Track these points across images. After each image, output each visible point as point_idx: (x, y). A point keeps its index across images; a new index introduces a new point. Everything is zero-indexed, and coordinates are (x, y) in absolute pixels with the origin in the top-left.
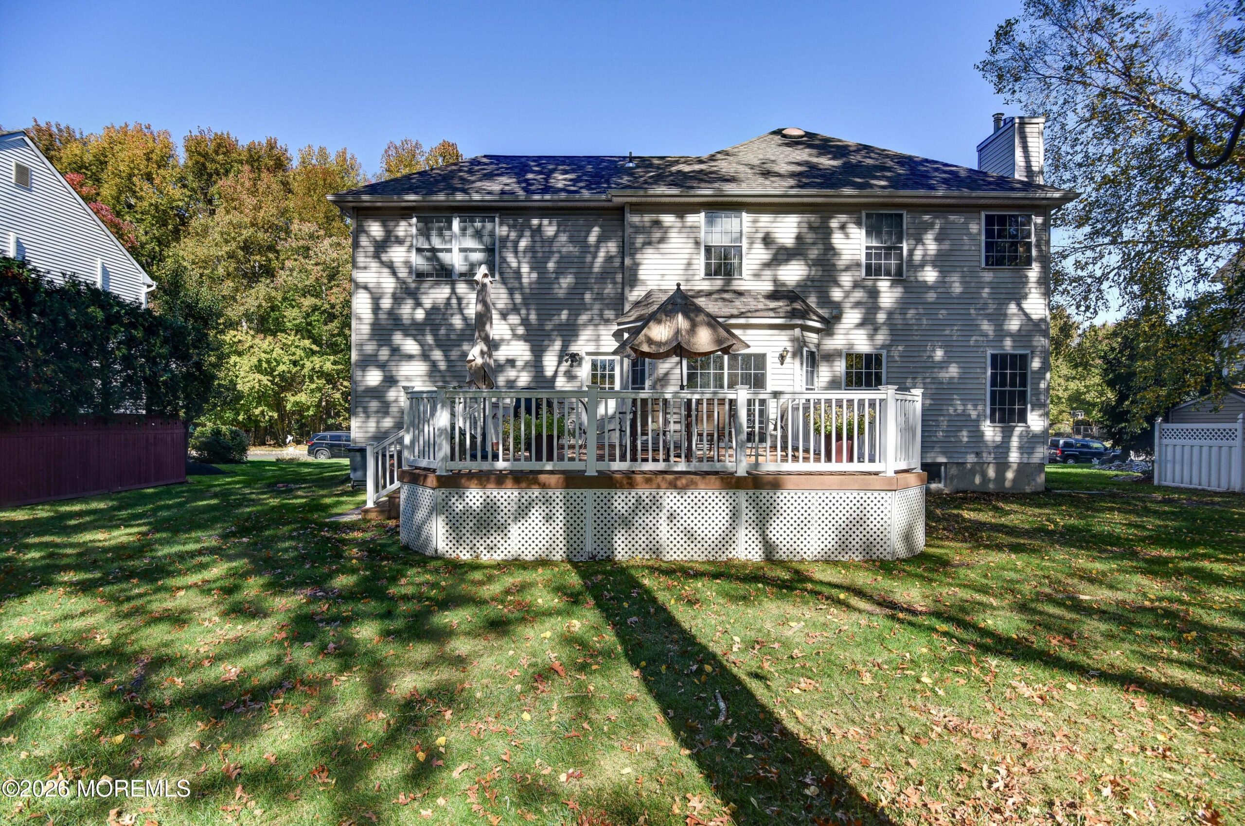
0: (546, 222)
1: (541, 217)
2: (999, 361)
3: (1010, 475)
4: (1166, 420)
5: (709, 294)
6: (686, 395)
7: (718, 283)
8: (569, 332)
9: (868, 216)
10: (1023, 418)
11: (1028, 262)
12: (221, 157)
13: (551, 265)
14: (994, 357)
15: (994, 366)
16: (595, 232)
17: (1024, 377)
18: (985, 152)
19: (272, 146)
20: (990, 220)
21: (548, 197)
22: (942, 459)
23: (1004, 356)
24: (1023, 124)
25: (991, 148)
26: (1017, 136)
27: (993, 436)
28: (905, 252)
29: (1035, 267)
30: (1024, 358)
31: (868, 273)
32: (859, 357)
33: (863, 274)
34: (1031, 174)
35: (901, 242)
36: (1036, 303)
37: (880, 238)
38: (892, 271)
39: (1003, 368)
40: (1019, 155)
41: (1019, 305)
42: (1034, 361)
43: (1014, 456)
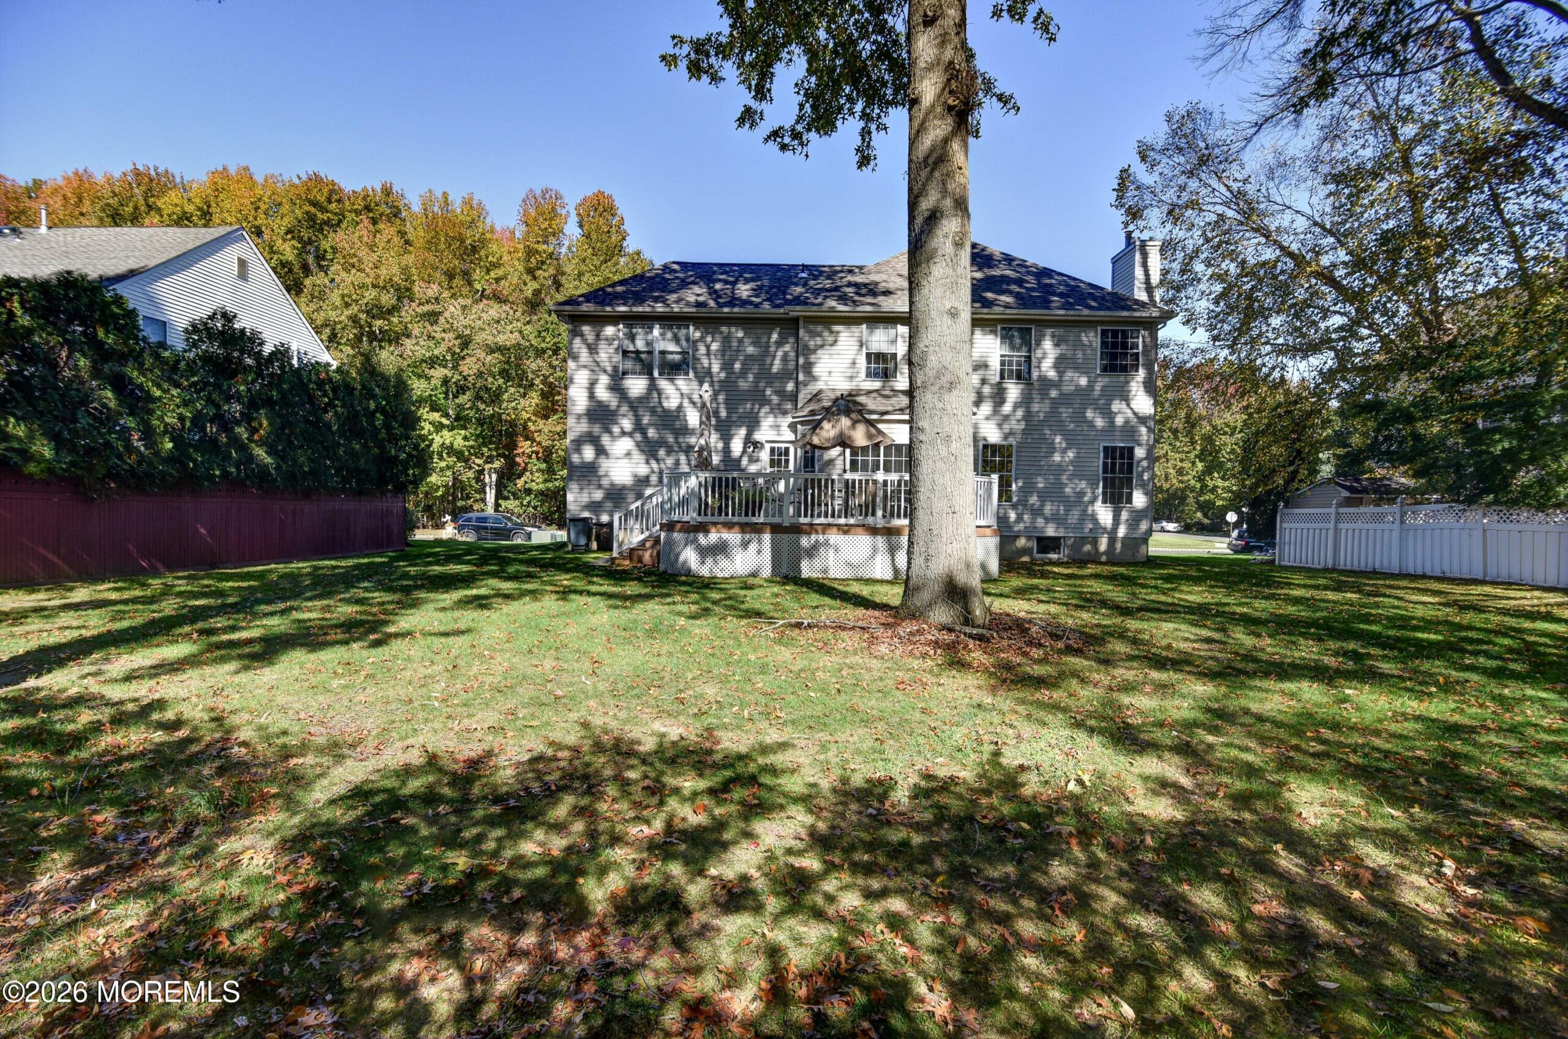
0: (733, 329)
1: (729, 325)
2: (1109, 452)
3: (1119, 546)
4: (1286, 506)
5: (869, 392)
6: (849, 476)
7: (877, 384)
8: (753, 423)
9: (1003, 329)
10: (1129, 500)
11: (1136, 368)
12: (334, 205)
13: (737, 366)
14: (1106, 449)
15: (1106, 457)
16: (775, 337)
17: (1131, 465)
18: (1117, 265)
19: (387, 191)
20: (1104, 333)
21: (736, 310)
22: (1061, 533)
23: (1114, 449)
24: (1143, 245)
25: (1121, 264)
26: (1138, 256)
27: (1104, 515)
28: (1034, 360)
29: (1142, 373)
30: (1131, 450)
31: (1002, 377)
32: (994, 446)
33: (998, 379)
34: (1149, 289)
35: (1029, 351)
36: (1143, 403)
37: (1013, 347)
38: (1022, 376)
39: (1114, 458)
40: (1139, 272)
41: (1128, 405)
42: (1140, 453)
43: (1122, 532)
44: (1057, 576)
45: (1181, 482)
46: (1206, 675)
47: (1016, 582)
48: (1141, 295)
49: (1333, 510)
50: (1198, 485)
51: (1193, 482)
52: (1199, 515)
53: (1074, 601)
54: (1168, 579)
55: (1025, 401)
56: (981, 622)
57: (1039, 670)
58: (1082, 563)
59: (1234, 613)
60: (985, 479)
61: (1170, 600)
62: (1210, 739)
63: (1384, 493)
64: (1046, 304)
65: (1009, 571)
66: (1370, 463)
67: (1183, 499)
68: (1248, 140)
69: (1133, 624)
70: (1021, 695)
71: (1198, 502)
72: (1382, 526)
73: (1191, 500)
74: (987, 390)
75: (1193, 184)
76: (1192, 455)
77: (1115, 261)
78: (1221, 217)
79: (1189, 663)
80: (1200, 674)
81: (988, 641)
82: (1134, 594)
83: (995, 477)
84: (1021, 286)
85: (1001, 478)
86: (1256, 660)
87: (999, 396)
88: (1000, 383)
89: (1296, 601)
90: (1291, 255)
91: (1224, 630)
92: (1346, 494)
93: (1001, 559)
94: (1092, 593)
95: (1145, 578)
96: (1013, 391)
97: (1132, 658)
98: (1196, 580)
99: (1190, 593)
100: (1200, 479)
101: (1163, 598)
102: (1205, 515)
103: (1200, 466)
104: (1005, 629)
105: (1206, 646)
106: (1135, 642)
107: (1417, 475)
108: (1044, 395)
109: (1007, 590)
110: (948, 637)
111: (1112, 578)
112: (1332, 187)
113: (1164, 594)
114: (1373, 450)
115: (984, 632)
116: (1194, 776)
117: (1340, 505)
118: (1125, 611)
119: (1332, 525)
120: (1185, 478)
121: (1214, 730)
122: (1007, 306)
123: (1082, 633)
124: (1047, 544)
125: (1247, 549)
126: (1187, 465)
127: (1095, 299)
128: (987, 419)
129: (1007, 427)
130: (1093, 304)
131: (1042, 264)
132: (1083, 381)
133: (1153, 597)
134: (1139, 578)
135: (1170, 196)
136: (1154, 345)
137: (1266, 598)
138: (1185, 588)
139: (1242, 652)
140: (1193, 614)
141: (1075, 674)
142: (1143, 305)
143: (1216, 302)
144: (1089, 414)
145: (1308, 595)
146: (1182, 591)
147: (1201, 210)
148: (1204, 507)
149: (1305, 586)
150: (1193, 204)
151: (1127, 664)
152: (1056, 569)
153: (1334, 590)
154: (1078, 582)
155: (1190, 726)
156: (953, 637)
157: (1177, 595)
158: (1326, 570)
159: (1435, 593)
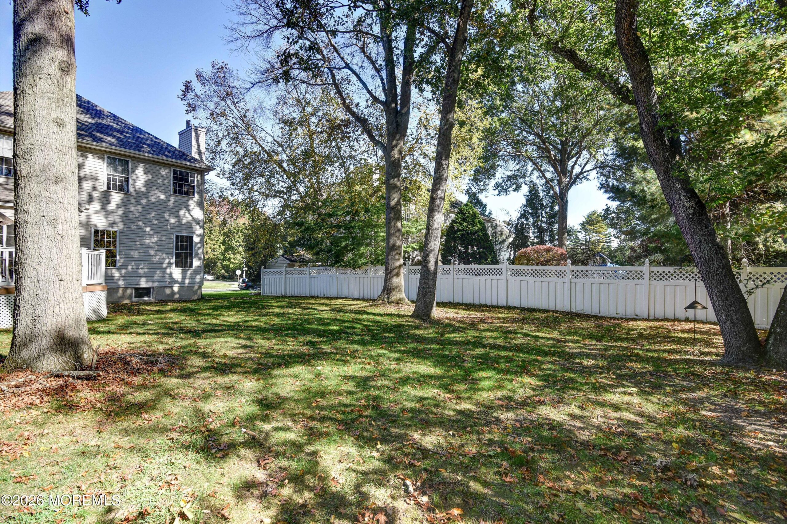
2: (179, 238)
9: (108, 158)
10: (191, 264)
11: (193, 194)
14: (177, 237)
15: (177, 241)
17: (191, 246)
18: (182, 136)
20: (175, 172)
22: (149, 285)
23: (182, 236)
24: (196, 130)
25: (185, 135)
26: (193, 134)
27: (177, 273)
28: (131, 181)
29: (197, 197)
30: (191, 238)
31: (109, 188)
32: (103, 232)
33: (105, 188)
34: (200, 153)
35: (128, 175)
36: (198, 214)
37: (115, 170)
38: (123, 188)
39: (182, 242)
40: (194, 143)
41: (189, 213)
42: (196, 239)
43: (187, 282)
44: (149, 312)
45: (214, 255)
46: (249, 373)
47: (121, 320)
48: (195, 155)
49: (284, 269)
50: (222, 257)
51: (219, 256)
52: (223, 271)
53: (164, 331)
54: (215, 308)
55: (124, 204)
56: (88, 363)
57: (141, 396)
58: (163, 302)
59: (252, 327)
60: (96, 253)
61: (218, 322)
62: (266, 427)
63: (303, 262)
64: (138, 148)
65: (115, 312)
66: (298, 248)
67: (215, 264)
68: (249, 90)
69: (201, 342)
70: (125, 424)
71: (222, 265)
72: (301, 276)
73: (219, 265)
74: (96, 194)
75: (223, 103)
76: (219, 242)
77: (181, 134)
78: (235, 125)
79: (238, 365)
80: (246, 372)
81: (95, 378)
82: (198, 321)
83: (103, 252)
84: (121, 134)
85: (108, 251)
86: (272, 356)
87: (105, 198)
88: (106, 191)
89: (278, 315)
90: (265, 151)
91: (249, 338)
92: (288, 262)
93: (108, 303)
94: (173, 323)
95: (202, 309)
96: (116, 198)
97: (205, 369)
98: (229, 308)
99: (228, 316)
100: (223, 254)
101: (214, 321)
102: (226, 271)
103: (223, 248)
104: (110, 365)
105: (244, 351)
106: (204, 355)
107: (314, 254)
108: (138, 203)
109: (113, 328)
110: (55, 383)
111: (184, 311)
112: (282, 125)
113: (215, 318)
114: (299, 243)
115: (91, 373)
116: (264, 468)
117: (286, 267)
118: (195, 334)
119: (283, 276)
120: (216, 253)
121: (265, 419)
122: (111, 144)
123: (169, 355)
124: (142, 292)
125: (247, 288)
126: (216, 247)
127: (169, 152)
128: (97, 212)
129: (111, 219)
130: (168, 154)
131: (136, 124)
132: (162, 197)
133: (209, 321)
134: (199, 309)
135: (211, 105)
136: (203, 182)
137: (265, 315)
138: (225, 314)
139: (263, 351)
140: (233, 330)
141: (168, 393)
142: (196, 160)
143: (234, 167)
144: (167, 216)
145: (282, 312)
146: (223, 315)
147: (227, 119)
148: (226, 268)
149: (279, 307)
150: (223, 114)
151: (203, 375)
152: (148, 308)
153: (291, 307)
154: (163, 316)
155: (251, 419)
156: (61, 382)
157: (222, 318)
158: (282, 297)
159: (326, 305)
